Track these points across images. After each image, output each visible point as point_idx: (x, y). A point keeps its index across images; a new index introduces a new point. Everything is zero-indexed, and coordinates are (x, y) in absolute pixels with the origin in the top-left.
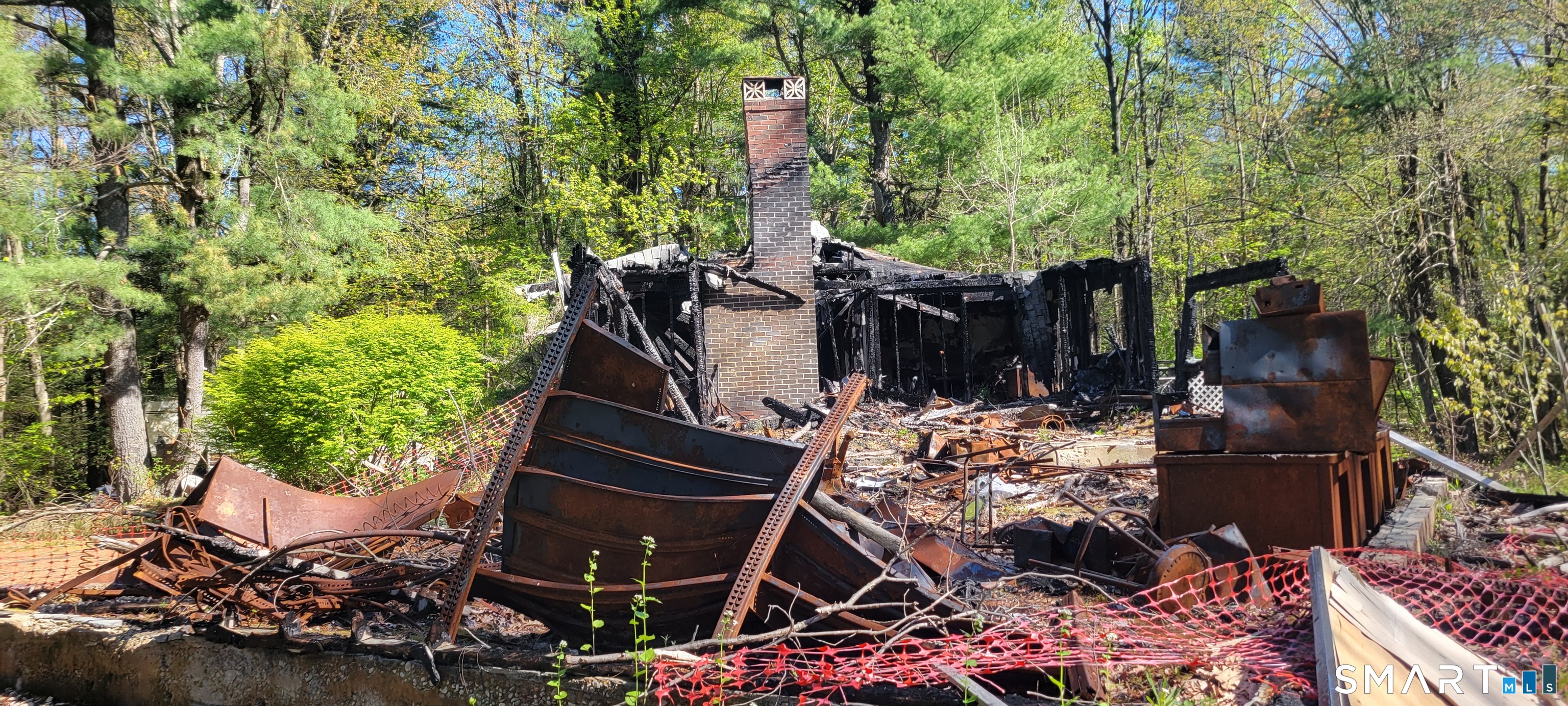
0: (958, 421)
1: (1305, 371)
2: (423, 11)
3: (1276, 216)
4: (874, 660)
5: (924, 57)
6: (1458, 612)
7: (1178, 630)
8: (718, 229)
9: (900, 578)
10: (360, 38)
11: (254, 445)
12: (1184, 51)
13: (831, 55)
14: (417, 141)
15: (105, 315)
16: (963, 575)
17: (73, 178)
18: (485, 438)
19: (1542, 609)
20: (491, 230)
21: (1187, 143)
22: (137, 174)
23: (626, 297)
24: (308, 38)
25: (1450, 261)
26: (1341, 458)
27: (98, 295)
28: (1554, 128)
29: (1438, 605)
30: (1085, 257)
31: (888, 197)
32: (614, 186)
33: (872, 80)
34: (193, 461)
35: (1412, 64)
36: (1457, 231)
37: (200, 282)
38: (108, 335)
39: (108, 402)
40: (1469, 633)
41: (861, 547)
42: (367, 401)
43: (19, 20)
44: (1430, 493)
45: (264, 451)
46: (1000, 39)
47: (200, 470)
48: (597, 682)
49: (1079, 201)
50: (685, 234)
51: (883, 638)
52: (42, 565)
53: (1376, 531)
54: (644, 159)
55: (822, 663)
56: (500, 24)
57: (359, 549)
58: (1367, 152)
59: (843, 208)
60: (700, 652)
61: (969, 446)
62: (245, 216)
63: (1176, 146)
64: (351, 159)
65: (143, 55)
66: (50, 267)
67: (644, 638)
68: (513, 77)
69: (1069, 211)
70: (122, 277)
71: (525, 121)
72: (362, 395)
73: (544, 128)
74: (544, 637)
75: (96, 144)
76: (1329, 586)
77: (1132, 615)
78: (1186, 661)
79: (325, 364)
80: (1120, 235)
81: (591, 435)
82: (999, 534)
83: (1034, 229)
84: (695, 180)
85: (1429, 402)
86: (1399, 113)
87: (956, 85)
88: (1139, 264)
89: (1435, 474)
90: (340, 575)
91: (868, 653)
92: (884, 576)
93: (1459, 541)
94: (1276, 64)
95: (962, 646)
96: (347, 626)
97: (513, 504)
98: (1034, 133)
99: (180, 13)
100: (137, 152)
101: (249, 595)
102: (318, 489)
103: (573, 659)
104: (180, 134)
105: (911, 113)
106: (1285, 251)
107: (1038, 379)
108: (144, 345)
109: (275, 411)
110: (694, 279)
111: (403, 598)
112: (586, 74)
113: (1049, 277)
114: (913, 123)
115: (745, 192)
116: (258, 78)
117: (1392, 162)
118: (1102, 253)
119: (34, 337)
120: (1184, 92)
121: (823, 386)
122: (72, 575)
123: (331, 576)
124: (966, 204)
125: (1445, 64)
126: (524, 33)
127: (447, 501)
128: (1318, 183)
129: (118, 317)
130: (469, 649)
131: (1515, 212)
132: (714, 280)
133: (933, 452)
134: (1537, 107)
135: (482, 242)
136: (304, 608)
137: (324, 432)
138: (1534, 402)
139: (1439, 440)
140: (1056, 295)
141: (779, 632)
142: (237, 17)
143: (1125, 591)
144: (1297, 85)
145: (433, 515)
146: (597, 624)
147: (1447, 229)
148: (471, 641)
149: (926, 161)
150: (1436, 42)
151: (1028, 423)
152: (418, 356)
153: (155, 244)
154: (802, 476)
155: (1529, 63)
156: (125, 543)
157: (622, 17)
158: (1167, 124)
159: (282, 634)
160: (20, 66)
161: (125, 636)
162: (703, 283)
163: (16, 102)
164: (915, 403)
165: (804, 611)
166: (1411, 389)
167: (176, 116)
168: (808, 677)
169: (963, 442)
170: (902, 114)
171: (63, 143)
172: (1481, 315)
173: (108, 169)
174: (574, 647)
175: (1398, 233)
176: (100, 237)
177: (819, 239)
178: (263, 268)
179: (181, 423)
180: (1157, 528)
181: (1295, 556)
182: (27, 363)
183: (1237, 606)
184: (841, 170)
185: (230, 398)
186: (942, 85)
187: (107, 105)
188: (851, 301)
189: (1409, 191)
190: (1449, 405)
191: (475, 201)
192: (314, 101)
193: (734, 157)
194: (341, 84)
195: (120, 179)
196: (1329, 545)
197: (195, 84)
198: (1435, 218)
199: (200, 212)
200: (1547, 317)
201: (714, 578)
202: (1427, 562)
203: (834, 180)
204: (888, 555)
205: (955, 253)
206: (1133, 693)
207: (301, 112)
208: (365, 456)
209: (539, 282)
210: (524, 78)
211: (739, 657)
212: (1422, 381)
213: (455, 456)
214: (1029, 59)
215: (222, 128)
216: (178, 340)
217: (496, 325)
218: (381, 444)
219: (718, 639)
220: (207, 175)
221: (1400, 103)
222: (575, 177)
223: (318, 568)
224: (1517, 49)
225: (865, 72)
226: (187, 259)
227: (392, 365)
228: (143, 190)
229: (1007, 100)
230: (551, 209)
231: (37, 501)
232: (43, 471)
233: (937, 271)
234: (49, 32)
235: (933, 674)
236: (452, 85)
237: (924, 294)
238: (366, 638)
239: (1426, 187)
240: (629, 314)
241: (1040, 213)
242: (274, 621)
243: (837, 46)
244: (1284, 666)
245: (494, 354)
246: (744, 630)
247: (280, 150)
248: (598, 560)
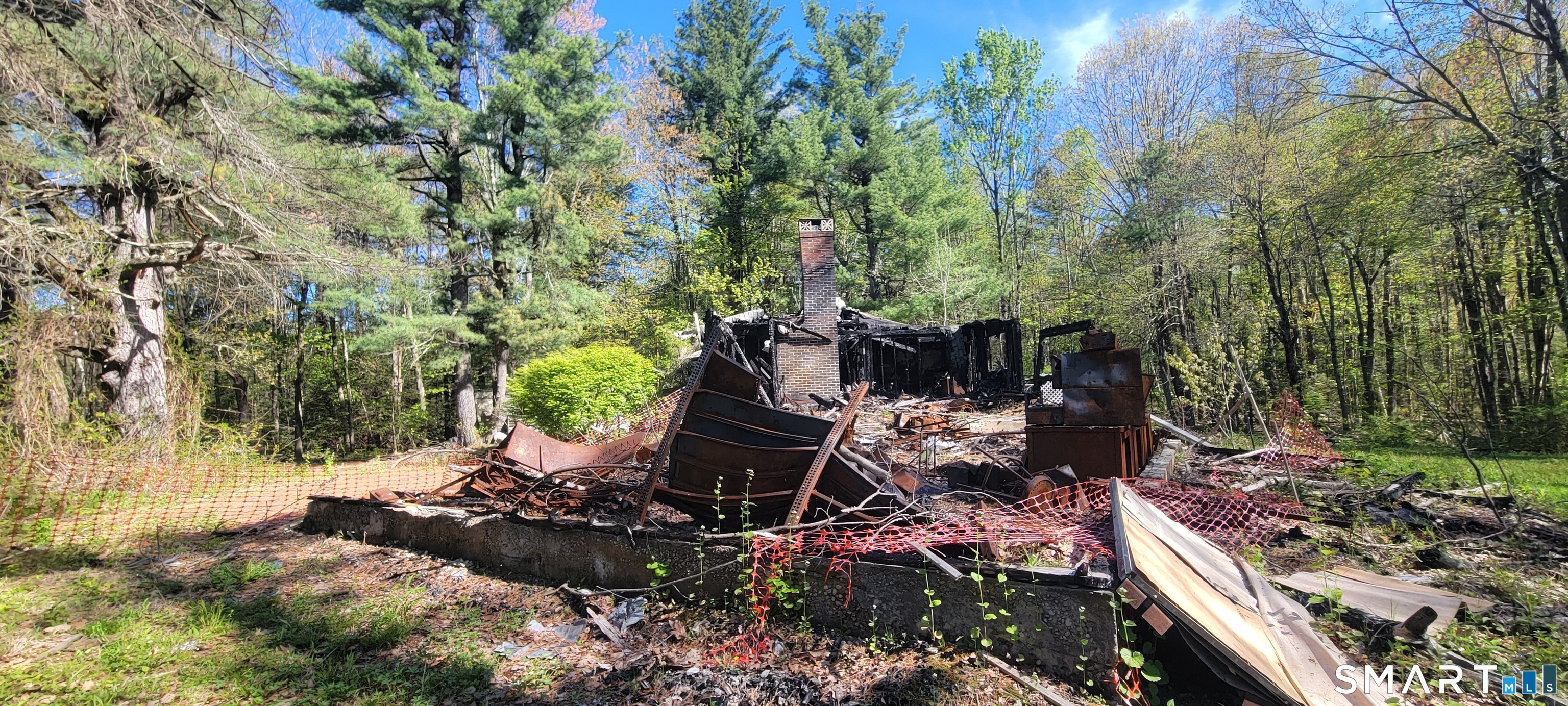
0: (916, 407)
1: (1107, 381)
2: (625, 183)
3: (1087, 297)
4: (873, 538)
5: (897, 209)
6: (1189, 513)
7: (1039, 523)
8: (784, 301)
9: (887, 493)
10: (592, 198)
11: (533, 417)
12: (1036, 207)
13: (846, 207)
14: (621, 253)
15: (455, 346)
16: (920, 492)
17: (439, 272)
18: (657, 414)
19: (1234, 512)
20: (661, 301)
21: (1039, 257)
22: (472, 270)
23: (734, 338)
24: (564, 198)
25: (1180, 322)
26: (1126, 429)
27: (451, 335)
28: (1235, 251)
29: (1178, 509)
30: (984, 318)
31: (877, 285)
32: (728, 277)
33: (868, 221)
34: (500, 425)
35: (1160, 216)
36: (1185, 306)
37: (505, 329)
38: (456, 356)
39: (456, 393)
40: (1194, 525)
41: (864, 475)
42: (593, 394)
43: (412, 188)
44: (1172, 448)
45: (538, 420)
46: (938, 199)
47: (504, 429)
48: (722, 548)
49: (983, 287)
50: (766, 304)
51: (878, 526)
52: (422, 480)
53: (1143, 469)
54: (744, 263)
55: (845, 539)
56: (666, 190)
57: (591, 474)
58: (1136, 263)
59: (853, 290)
60: (777, 533)
61: (922, 421)
62: (529, 293)
63: (1032, 259)
64: (586, 262)
65: (477, 207)
66: (426, 320)
67: (748, 525)
68: (673, 219)
69: (975, 293)
70: (464, 325)
71: (680, 242)
72: (591, 390)
73: (690, 245)
74: (691, 523)
75: (452, 254)
76: (1121, 499)
77: (1014, 514)
78: (1044, 540)
79: (571, 373)
80: (1003, 306)
81: (717, 414)
82: (939, 470)
83: (956, 302)
84: (772, 275)
85: (1169, 399)
86: (1152, 242)
87: (914, 224)
88: (1014, 322)
89: (1174, 438)
90: (581, 488)
91: (870, 534)
92: (878, 492)
93: (1187, 474)
94: (1086, 214)
95: (922, 531)
96: (585, 516)
97: (675, 449)
98: (957, 250)
99: (497, 185)
100: (472, 259)
101: (532, 498)
102: (567, 441)
103: (708, 536)
104: (496, 249)
105: (890, 239)
106: (1092, 316)
107: (959, 385)
108: (476, 362)
109: (544, 399)
110: (771, 328)
111: (615, 501)
112: (713, 217)
113: (966, 329)
114: (891, 244)
115: (799, 281)
116: (537, 219)
117: (1149, 268)
118: (993, 316)
119: (417, 357)
120: (1038, 229)
121: (842, 387)
122: (438, 486)
123: (576, 488)
124: (920, 289)
125: (1177, 216)
126: (680, 194)
127: (638, 449)
128: (1110, 280)
129: (461, 347)
130: (651, 529)
131: (1215, 295)
132: (783, 329)
133: (902, 424)
134: (1226, 240)
135: (656, 307)
136: (562, 506)
137: (571, 410)
138: (1227, 398)
139: (1175, 419)
140: (969, 339)
141: (821, 522)
142: (527, 187)
143: (1008, 501)
144: (1098, 226)
145: (630, 457)
146: (721, 517)
147: (1178, 305)
148: (652, 525)
149: (898, 265)
150: (1173, 204)
151: (954, 408)
152: (621, 369)
153: (481, 308)
154: (834, 437)
155: (1221, 216)
156: (465, 469)
157: (733, 186)
158: (1028, 246)
159: (550, 519)
160: (413, 213)
161: (466, 519)
162: (777, 330)
163: (410, 232)
164: (892, 397)
165: (835, 511)
166: (1159, 390)
167: (493, 239)
168: (838, 548)
169: (918, 418)
170: (885, 239)
171: (434, 254)
172: (1196, 350)
173: (457, 268)
174: (709, 529)
175: (1152, 307)
176: (452, 304)
177: (840, 307)
178: (538, 321)
179: (494, 405)
180: (1026, 466)
181: (1102, 482)
182: (413, 371)
183: (1071, 510)
184: (851, 269)
185: (520, 391)
186: (907, 224)
187: (458, 233)
188: (857, 341)
189: (1158, 284)
190: (1183, 400)
191: (652, 285)
192: (567, 231)
193: (794, 262)
194: (581, 222)
195: (464, 273)
196: (1120, 477)
197: (504, 222)
198: (1172, 299)
199: (505, 291)
200: (1234, 353)
201: (785, 492)
202: (1172, 486)
203: (847, 275)
204: (880, 480)
205: (914, 315)
206: (1015, 557)
207: (560, 237)
208: (592, 423)
209: (687, 330)
210: (679, 220)
211: (800, 536)
212: (1165, 387)
213: (640, 423)
214: (954, 210)
215: (518, 246)
216: (493, 359)
217: (663, 353)
218: (601, 417)
219: (788, 526)
220: (510, 271)
221: (1153, 237)
222: (706, 273)
223: (569, 484)
224: (1215, 208)
225: (865, 217)
226: (498, 316)
227: (607, 374)
228: (475, 279)
229: (942, 232)
230: (693, 290)
231: (418, 445)
232: (422, 429)
233: (905, 325)
234: (428, 195)
235: (906, 546)
236: (640, 222)
237: (896, 337)
238: (595, 523)
239: (1168, 282)
240: (737, 347)
241: (959, 294)
242: (545, 512)
243: (849, 203)
244: (1098, 542)
245: (662, 368)
246: (801, 521)
247: (548, 257)
248: (722, 482)
